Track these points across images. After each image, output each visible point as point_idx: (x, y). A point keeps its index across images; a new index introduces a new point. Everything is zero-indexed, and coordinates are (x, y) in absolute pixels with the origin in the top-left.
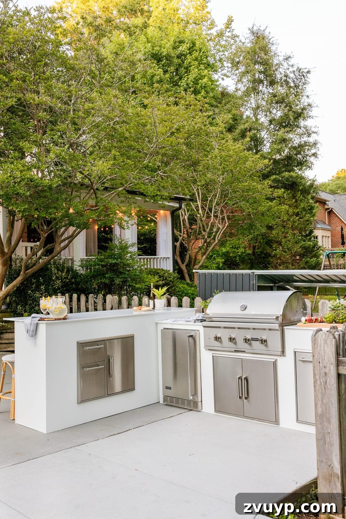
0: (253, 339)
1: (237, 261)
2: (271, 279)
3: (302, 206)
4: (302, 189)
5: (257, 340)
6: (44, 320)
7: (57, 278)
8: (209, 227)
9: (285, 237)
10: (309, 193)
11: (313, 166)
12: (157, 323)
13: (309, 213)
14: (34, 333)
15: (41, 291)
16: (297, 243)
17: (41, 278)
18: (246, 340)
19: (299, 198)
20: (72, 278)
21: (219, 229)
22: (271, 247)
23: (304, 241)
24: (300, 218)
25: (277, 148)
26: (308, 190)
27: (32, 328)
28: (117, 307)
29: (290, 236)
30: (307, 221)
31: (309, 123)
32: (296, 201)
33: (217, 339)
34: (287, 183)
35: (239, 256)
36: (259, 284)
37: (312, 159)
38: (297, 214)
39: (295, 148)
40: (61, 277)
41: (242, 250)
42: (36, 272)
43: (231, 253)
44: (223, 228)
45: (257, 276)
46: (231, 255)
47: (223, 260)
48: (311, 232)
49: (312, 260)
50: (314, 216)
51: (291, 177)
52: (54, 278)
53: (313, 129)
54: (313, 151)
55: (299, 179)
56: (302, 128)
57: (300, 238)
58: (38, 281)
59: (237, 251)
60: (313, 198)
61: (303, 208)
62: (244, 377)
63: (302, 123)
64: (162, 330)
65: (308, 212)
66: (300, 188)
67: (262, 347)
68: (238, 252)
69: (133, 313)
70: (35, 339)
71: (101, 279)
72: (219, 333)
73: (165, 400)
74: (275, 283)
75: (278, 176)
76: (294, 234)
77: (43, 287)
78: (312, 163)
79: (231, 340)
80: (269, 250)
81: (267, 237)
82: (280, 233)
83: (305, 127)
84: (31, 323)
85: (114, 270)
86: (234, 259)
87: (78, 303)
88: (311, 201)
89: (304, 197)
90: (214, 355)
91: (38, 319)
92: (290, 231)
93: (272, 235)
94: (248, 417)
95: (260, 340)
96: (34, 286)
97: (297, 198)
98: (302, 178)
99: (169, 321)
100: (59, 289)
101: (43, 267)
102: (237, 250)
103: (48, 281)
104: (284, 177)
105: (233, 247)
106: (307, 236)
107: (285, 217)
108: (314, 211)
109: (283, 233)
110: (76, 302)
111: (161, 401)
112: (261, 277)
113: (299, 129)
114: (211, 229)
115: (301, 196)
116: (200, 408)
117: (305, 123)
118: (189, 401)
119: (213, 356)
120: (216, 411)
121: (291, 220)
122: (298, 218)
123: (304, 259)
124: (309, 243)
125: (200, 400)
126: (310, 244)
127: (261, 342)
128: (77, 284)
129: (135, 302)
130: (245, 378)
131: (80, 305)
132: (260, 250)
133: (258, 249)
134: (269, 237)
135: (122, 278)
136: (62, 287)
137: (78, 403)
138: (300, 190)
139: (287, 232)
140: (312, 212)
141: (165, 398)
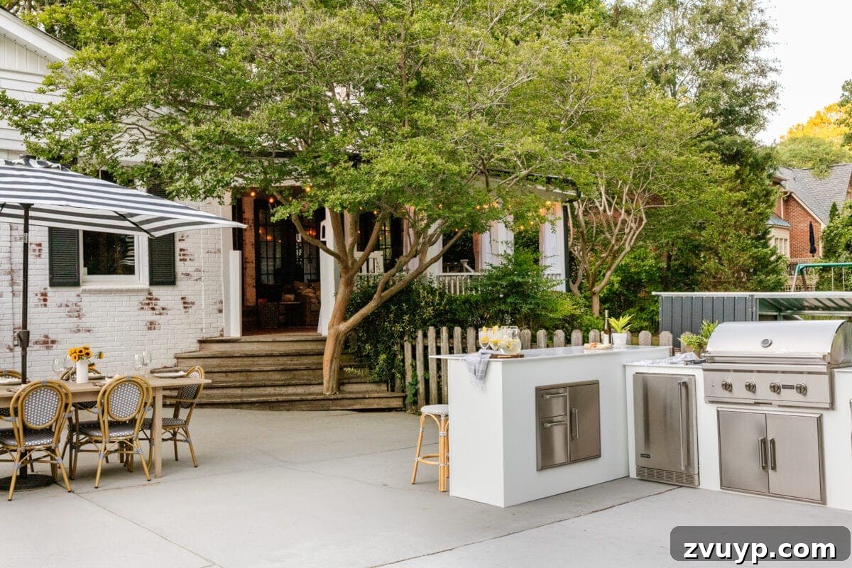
0: (785, 387)
1: (643, 279)
2: (774, 304)
3: (753, 190)
4: (752, 163)
5: (791, 387)
6: (496, 358)
7: (427, 304)
8: (618, 228)
9: (723, 241)
10: (764, 169)
11: (766, 124)
12: (625, 366)
13: (763, 202)
14: (483, 375)
15: (403, 322)
16: (743, 251)
17: (404, 305)
18: (776, 389)
19: (747, 176)
20: (446, 305)
21: (631, 228)
22: (698, 256)
23: (756, 247)
24: (749, 210)
25: (713, 96)
26: (762, 165)
27: (482, 367)
28: (529, 346)
29: (731, 240)
30: (760, 214)
31: (764, 54)
32: (742, 182)
33: (727, 387)
34: (728, 152)
35: (646, 271)
36: (760, 313)
37: (765, 113)
38: (744, 204)
39: (737, 95)
40: (432, 302)
41: (652, 262)
42: (395, 296)
43: (631, 267)
44: (637, 228)
45: (758, 301)
46: (632, 270)
47: (620, 278)
48: (766, 232)
49: (769, 278)
50: (771, 206)
51: (734, 143)
52: (422, 304)
53: (771, 65)
54: (769, 100)
55: (748, 147)
56: (750, 63)
57: (749, 241)
58: (400, 308)
59: (642, 264)
60: (770, 176)
61: (754, 193)
62: (769, 439)
63: (751, 53)
64: (634, 375)
65: (762, 200)
66: (749, 161)
67: (800, 397)
68: (644, 266)
69: (583, 352)
70: (484, 383)
71: (499, 305)
72: (729, 378)
73: (638, 474)
74: (780, 310)
75: (712, 143)
76: (739, 236)
77: (406, 317)
78: (765, 119)
79: (751, 388)
80: (695, 262)
81: (692, 240)
82: (716, 234)
83: (756, 61)
84: (481, 361)
85: (517, 293)
86: (636, 277)
87: (462, 341)
88: (767, 182)
89: (756, 175)
90: (719, 409)
91: (489, 355)
92: (732, 232)
93: (702, 239)
94: (775, 495)
95: (797, 388)
96: (392, 315)
97: (744, 177)
98: (752, 144)
99: (642, 363)
100: (430, 319)
101: (403, 289)
102: (643, 262)
103: (415, 307)
104: (723, 144)
105: (635, 258)
106: (758, 239)
107: (724, 209)
108: (772, 198)
109: (720, 234)
110: (460, 339)
111: (633, 474)
112: (763, 302)
113: (746, 64)
114: (622, 230)
115: (752, 174)
116: (697, 483)
117: (757, 55)
118: (679, 475)
119: (718, 412)
120: (723, 485)
121: (735, 213)
122: (745, 209)
123: (755, 277)
124: (765, 250)
125: (696, 472)
126: (766, 253)
127: (799, 390)
128: (452, 311)
129: (559, 339)
130: (771, 441)
131: (466, 344)
132: (677, 262)
133: (676, 260)
134: (696, 240)
135: (531, 303)
136: (434, 317)
137: (537, 470)
138: (749, 165)
139: (726, 233)
140: (768, 201)
141: (640, 470)
